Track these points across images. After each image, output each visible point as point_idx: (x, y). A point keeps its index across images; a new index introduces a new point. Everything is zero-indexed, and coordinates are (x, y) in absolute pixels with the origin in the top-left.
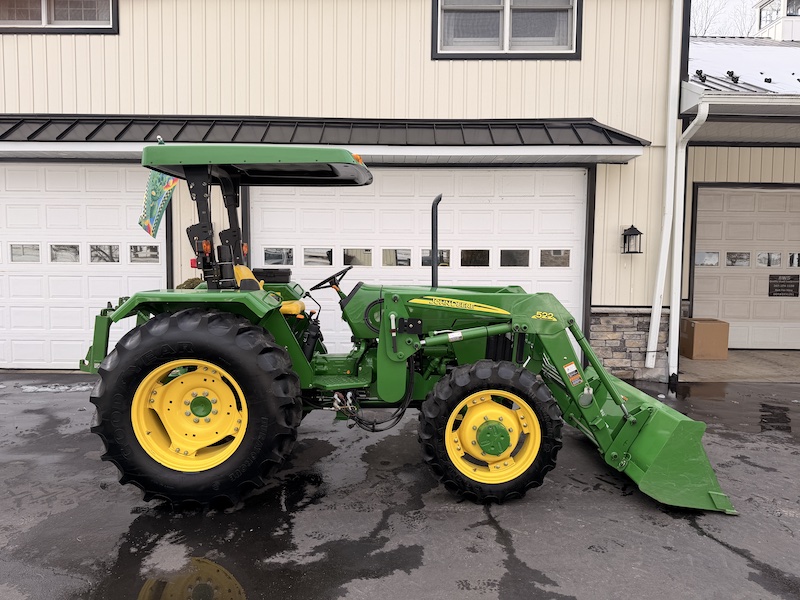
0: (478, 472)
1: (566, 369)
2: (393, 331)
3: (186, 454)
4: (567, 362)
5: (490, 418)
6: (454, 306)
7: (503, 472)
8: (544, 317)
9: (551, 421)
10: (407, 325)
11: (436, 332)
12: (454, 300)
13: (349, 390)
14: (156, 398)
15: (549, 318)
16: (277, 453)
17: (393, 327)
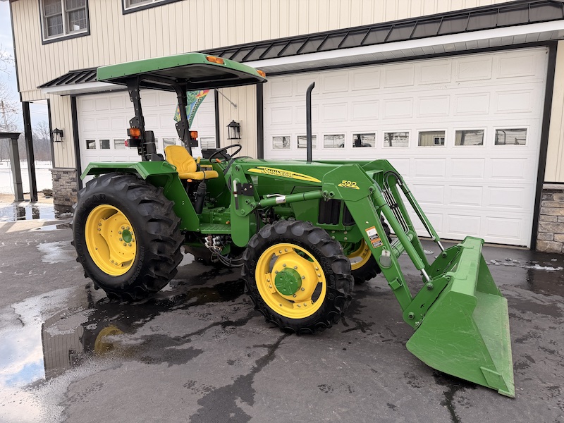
0: (283, 307)
1: (368, 232)
2: (235, 193)
3: (116, 264)
4: (369, 226)
5: (288, 266)
6: (279, 174)
7: (303, 310)
8: (348, 185)
9: (334, 274)
10: (243, 189)
11: (268, 196)
12: (278, 170)
13: (216, 235)
14: (102, 228)
15: (353, 186)
16: (153, 271)
17: (235, 190)
